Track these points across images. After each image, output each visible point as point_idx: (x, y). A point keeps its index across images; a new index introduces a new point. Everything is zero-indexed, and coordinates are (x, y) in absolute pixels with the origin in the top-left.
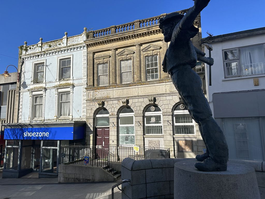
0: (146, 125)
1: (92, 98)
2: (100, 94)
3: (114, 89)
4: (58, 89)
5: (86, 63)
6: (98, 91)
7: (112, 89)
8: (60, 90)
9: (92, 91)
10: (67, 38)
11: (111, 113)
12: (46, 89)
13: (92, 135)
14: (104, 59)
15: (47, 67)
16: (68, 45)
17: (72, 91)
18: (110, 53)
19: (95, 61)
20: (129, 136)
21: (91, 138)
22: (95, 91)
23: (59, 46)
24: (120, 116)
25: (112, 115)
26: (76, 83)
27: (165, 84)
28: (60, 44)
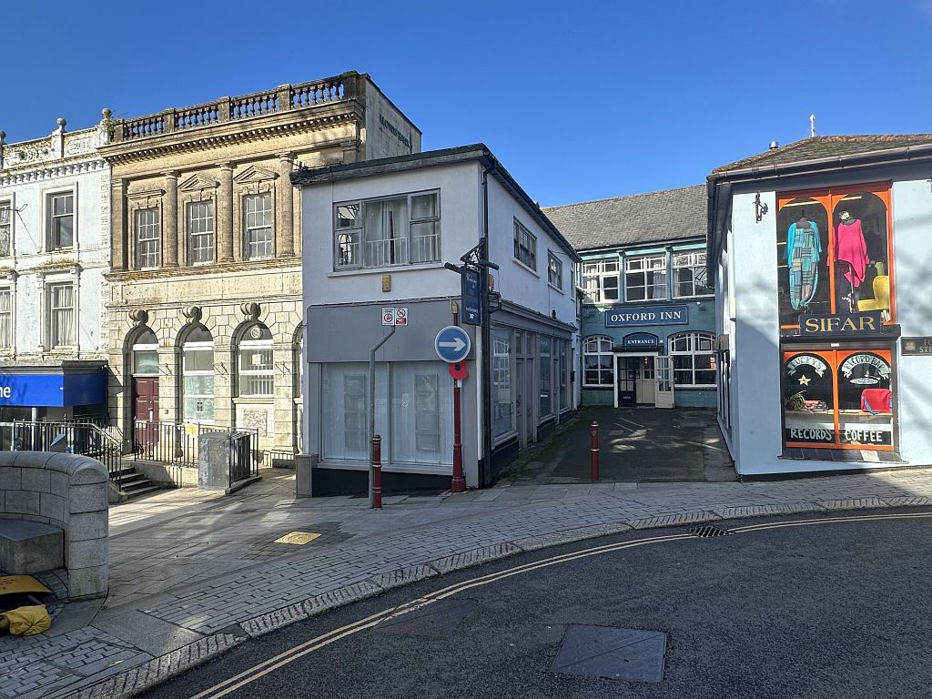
0: (241, 372)
1: (120, 300)
2: (140, 291)
3: (169, 279)
4: (45, 275)
5: (109, 208)
6: (133, 282)
7: (165, 279)
8: (50, 279)
9: (120, 284)
10: (63, 137)
11: (161, 342)
12: (15, 275)
13: (121, 394)
14: (149, 197)
15: (17, 215)
16: (66, 156)
17: (76, 282)
18: (164, 182)
19: (131, 202)
20: (205, 399)
21: (120, 403)
22: (127, 283)
23: (45, 158)
24: (184, 349)
25: (165, 346)
26: (85, 259)
27: (279, 270)
28: (46, 153)
